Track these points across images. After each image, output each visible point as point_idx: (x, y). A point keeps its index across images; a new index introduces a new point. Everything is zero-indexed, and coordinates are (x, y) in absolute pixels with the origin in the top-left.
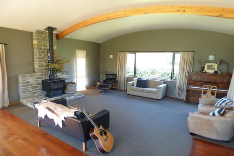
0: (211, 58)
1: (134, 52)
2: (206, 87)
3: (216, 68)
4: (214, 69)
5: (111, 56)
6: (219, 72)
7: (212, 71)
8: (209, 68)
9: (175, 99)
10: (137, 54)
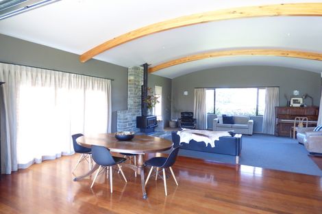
0: (296, 92)
1: (214, 88)
2: (297, 119)
3: (301, 102)
4: (299, 103)
5: (186, 93)
6: (305, 106)
7: (298, 105)
8: (295, 102)
9: (263, 134)
10: (217, 90)
